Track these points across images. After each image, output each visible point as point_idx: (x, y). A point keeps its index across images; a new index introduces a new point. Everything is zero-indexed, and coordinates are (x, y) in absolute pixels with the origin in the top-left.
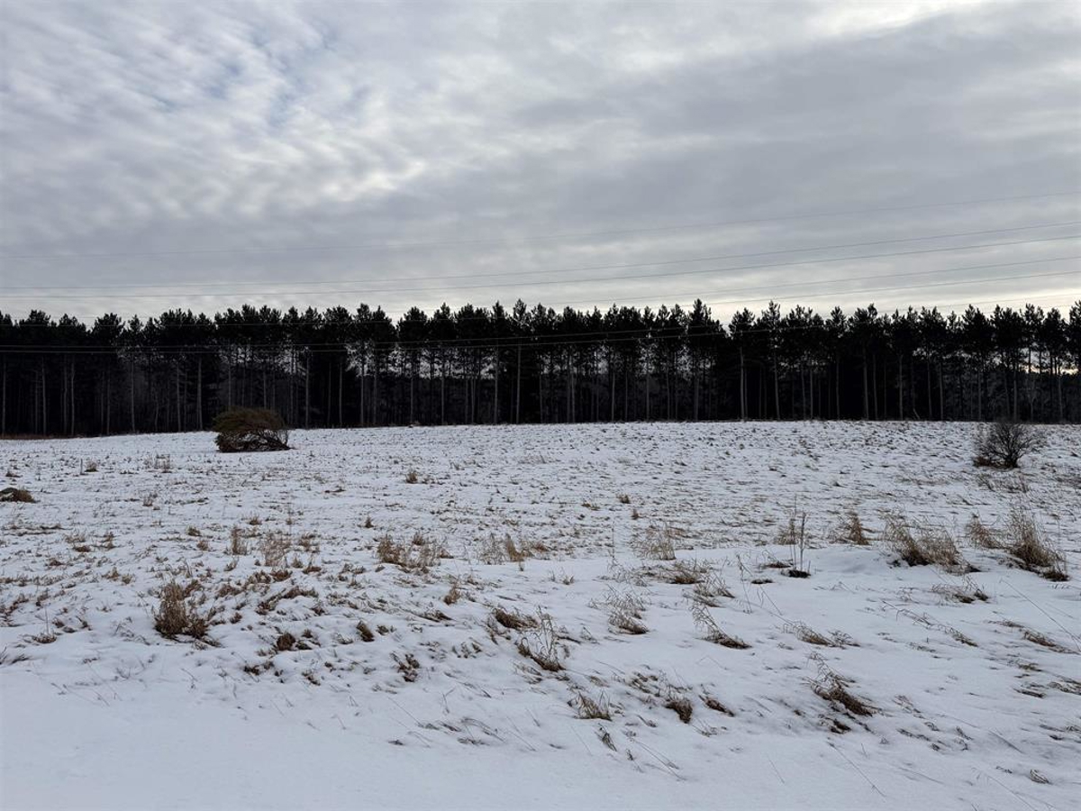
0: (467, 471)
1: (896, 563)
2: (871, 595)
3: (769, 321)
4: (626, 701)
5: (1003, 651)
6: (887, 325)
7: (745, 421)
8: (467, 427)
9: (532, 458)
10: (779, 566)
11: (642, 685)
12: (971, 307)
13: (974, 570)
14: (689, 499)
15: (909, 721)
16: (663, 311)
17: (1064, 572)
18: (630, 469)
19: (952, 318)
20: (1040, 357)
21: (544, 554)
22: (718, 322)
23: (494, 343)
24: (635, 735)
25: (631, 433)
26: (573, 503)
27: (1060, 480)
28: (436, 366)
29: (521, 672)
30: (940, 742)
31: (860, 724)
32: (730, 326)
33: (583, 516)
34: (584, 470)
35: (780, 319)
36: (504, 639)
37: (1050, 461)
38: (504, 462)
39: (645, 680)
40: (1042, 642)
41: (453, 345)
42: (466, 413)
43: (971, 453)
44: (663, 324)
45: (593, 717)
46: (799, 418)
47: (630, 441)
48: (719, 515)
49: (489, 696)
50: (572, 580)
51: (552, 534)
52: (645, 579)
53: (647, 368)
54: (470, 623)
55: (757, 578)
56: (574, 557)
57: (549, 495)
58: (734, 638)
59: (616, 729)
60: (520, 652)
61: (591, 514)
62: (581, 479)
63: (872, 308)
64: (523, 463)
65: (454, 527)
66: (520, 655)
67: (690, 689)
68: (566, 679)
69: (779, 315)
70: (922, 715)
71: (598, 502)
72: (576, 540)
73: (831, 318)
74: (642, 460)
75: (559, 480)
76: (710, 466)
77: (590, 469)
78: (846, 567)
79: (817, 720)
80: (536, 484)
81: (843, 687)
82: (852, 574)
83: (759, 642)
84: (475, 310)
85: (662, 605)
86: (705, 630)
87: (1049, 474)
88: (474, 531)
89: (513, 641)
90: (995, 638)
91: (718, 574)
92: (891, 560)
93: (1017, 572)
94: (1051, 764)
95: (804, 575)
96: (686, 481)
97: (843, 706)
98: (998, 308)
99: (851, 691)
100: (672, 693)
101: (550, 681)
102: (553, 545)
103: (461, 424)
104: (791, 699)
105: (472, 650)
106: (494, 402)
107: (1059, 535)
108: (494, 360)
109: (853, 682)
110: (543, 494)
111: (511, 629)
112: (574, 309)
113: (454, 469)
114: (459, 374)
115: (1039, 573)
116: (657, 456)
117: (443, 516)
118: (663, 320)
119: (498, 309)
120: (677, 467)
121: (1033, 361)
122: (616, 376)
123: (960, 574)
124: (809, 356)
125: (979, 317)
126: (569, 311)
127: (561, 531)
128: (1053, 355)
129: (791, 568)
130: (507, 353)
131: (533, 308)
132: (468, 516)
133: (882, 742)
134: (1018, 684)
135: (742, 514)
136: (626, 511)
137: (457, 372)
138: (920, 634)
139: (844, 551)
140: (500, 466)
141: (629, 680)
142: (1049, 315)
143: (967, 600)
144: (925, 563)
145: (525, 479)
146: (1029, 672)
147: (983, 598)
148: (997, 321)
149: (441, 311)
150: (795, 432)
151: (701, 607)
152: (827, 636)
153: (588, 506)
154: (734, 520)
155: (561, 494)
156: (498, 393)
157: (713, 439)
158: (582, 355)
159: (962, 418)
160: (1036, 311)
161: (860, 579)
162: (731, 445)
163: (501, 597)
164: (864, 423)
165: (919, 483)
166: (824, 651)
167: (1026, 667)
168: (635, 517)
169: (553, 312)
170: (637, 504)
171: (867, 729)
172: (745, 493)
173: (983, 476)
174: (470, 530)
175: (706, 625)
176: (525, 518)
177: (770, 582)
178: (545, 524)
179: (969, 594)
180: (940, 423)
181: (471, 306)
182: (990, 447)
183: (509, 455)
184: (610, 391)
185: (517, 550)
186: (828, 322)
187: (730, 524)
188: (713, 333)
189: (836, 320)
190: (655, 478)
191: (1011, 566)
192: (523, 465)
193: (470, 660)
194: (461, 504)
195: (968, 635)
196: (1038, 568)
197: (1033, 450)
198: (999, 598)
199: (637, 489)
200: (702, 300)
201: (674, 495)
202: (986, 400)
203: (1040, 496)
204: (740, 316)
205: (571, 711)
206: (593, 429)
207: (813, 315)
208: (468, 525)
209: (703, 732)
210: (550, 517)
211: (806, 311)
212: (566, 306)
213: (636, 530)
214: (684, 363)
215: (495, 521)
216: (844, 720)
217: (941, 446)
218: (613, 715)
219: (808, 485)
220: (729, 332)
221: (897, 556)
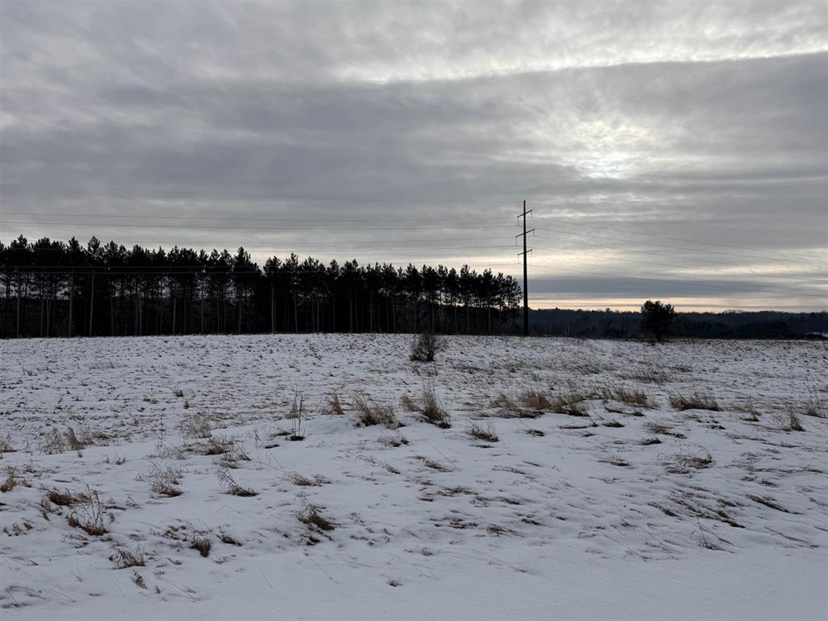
0: (39, 376)
1: (358, 425)
2: (341, 448)
3: (291, 266)
4: (159, 549)
5: (413, 475)
6: (364, 273)
7: (274, 334)
8: (41, 339)
9: (102, 364)
10: (285, 434)
11: (173, 534)
12: (410, 265)
13: (402, 425)
14: (230, 390)
15: (357, 529)
16: (215, 254)
17: (449, 423)
18: (186, 370)
19: (400, 271)
20: (446, 296)
21: (104, 442)
22: (256, 264)
23: (68, 270)
24: (163, 573)
25: (188, 343)
26: (135, 398)
27: (455, 368)
28: (12, 287)
29: (70, 541)
30: (373, 540)
31: (326, 536)
32: (264, 268)
33: (143, 409)
34: (148, 373)
35: (298, 265)
36: (56, 515)
37: (450, 356)
38: (76, 368)
39: (176, 530)
40: (434, 466)
41: (31, 270)
42: (42, 327)
43: (409, 353)
44: (215, 263)
45: (130, 566)
46: (310, 332)
47: (187, 349)
48: (251, 401)
49: (36, 564)
50: (124, 461)
51: (114, 425)
52: (185, 454)
53: (202, 294)
54: (23, 506)
55: (268, 445)
56: (130, 442)
57: (115, 393)
58: (247, 489)
59: (147, 573)
60: (70, 524)
61: (150, 407)
62: (145, 380)
63: (355, 262)
64: (94, 368)
65: (21, 425)
66: (69, 527)
67: (211, 531)
68: (110, 540)
69: (297, 263)
70: (364, 523)
71: (157, 397)
72: (135, 428)
73: (330, 267)
74: (196, 363)
75: (125, 381)
76: (248, 366)
77: (153, 371)
78: (326, 431)
79: (299, 539)
80: (103, 385)
81: (317, 513)
82: (330, 435)
83: (265, 489)
84: (51, 242)
85: (196, 472)
86: (226, 486)
87: (449, 364)
88: (41, 427)
89: (64, 515)
90: (410, 467)
91: (240, 444)
92: (355, 423)
93: (425, 424)
94: (434, 542)
95: (300, 438)
96: (229, 378)
97: (316, 526)
98: (424, 266)
99: (323, 515)
100: (196, 537)
101: (95, 543)
102: (115, 433)
103: (36, 337)
104: (282, 527)
105: (24, 528)
106: (69, 318)
107: (451, 400)
108: (69, 285)
109: (324, 508)
110: (109, 393)
111: (62, 507)
112: (142, 247)
113: (27, 375)
114: (35, 295)
115: (436, 424)
116: (208, 360)
117: (11, 416)
118: (215, 260)
119: (74, 243)
120: (223, 368)
121: (443, 298)
122: (177, 300)
123: (394, 429)
124: (317, 291)
125: (415, 270)
126: (137, 249)
127: (122, 422)
128: (452, 295)
129: (292, 435)
130: (82, 278)
131: (106, 245)
132: (37, 415)
133: (339, 547)
134: (421, 495)
135: (268, 399)
136: (180, 402)
137: (33, 293)
138: (367, 470)
139: (327, 419)
140: (72, 371)
141: (162, 532)
142: (451, 271)
143: (397, 445)
144: (375, 424)
145: (94, 381)
146: (427, 486)
147: (405, 442)
148: (424, 273)
149: (18, 242)
150: (307, 341)
151: (224, 470)
152: (311, 479)
153: (148, 400)
154: (262, 404)
155: (126, 392)
156: (73, 311)
157: (251, 347)
158: (148, 284)
159: (405, 332)
160: (444, 269)
161: (337, 438)
162: (264, 351)
163: (57, 481)
164: (350, 335)
165: (380, 372)
166: (308, 489)
167: (425, 484)
168: (187, 406)
169: (124, 249)
170: (189, 397)
171: (330, 539)
172: (272, 384)
173: (415, 366)
174: (37, 426)
175: (227, 483)
176: (91, 413)
177: (278, 446)
178: (108, 417)
179: (398, 441)
180: (393, 334)
181: (48, 239)
182: (420, 349)
183: (82, 362)
184: (172, 311)
185: (79, 440)
186: (328, 269)
187: (258, 407)
188: (252, 272)
189: (333, 268)
190: (206, 377)
191: (422, 421)
192: (94, 370)
193: (21, 537)
194: (31, 405)
195: (395, 466)
196: (436, 422)
197: (442, 350)
198: (414, 442)
199: (191, 385)
200: (244, 248)
201: (219, 389)
202: (418, 321)
203: (444, 377)
204: (271, 261)
205: (112, 564)
206: (157, 340)
207: (319, 264)
208: (36, 422)
209: (217, 562)
210: (115, 411)
211: (315, 261)
212: (135, 245)
213: (186, 416)
214: (231, 292)
215: (62, 417)
216: (316, 536)
217: (393, 349)
218: (147, 562)
219: (314, 376)
220: (263, 272)
221: (359, 420)
